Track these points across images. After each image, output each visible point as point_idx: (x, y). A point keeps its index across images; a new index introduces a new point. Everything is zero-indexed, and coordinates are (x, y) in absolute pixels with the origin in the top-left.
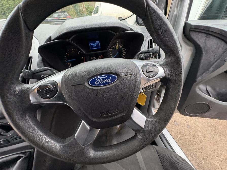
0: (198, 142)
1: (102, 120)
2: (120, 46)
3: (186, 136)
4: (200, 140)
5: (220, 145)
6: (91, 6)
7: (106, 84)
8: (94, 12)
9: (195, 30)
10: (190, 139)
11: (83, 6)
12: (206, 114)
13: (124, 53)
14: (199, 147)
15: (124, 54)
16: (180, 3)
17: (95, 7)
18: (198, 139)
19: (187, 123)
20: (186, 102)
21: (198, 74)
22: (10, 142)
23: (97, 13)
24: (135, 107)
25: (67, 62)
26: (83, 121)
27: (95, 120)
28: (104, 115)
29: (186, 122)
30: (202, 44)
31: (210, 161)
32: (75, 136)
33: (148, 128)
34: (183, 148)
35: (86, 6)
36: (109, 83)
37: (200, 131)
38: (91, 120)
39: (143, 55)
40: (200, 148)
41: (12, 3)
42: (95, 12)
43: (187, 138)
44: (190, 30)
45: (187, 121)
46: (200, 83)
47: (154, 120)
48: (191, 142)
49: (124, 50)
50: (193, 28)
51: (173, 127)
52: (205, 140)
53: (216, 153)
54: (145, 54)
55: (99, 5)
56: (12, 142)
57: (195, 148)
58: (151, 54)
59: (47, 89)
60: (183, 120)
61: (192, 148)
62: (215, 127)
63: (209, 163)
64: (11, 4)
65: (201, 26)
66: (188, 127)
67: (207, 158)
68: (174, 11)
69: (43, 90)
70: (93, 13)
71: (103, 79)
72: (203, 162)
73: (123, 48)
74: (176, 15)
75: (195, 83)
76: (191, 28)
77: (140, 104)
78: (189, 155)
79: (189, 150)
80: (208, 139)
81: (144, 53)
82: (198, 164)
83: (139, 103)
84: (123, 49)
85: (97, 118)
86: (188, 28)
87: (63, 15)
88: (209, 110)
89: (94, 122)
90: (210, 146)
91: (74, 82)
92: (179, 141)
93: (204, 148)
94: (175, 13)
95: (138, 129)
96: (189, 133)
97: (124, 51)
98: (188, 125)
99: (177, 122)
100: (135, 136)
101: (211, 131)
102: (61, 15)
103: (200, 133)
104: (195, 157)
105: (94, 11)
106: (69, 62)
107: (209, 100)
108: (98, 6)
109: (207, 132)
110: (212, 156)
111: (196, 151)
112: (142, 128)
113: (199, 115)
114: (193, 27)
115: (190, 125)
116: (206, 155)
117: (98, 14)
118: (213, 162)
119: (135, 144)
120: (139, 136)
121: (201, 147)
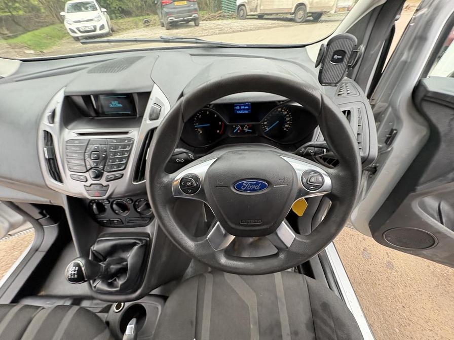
0: (399, 296)
1: (241, 228)
2: (283, 110)
3: (379, 280)
4: (406, 294)
5: (445, 313)
7: (254, 190)
9: (432, 100)
10: (385, 288)
12: (425, 252)
13: (288, 122)
14: (400, 305)
15: (288, 124)
16: (416, 42)
18: (401, 291)
19: (388, 259)
20: (388, 222)
21: (422, 179)
22: (123, 224)
24: (285, 220)
25: (197, 128)
26: (218, 223)
27: (233, 226)
28: (243, 222)
29: (387, 256)
30: (442, 128)
31: (413, 333)
32: (208, 237)
33: (294, 249)
34: (365, 298)
36: (257, 190)
37: (411, 278)
38: (229, 225)
39: (312, 150)
40: (401, 307)
43: (379, 285)
44: (423, 100)
45: (389, 254)
46: (426, 194)
47: (305, 241)
48: (387, 292)
49: (288, 119)
50: (429, 97)
51: (357, 258)
52: (416, 298)
53: (429, 324)
54: (316, 149)
56: (126, 224)
57: (389, 304)
58: (325, 150)
59: (190, 183)
60: (382, 251)
61: (384, 303)
62: (448, 280)
63: (408, 335)
65: (448, 96)
66: (390, 265)
67: (408, 326)
68: (402, 54)
69: (185, 184)
71: (251, 184)
72: (397, 331)
73: (288, 115)
74: (405, 62)
75: (412, 194)
76: (425, 96)
77: (296, 212)
78: (374, 312)
79: (375, 304)
80: (423, 296)
81: (315, 147)
82: (387, 332)
83: (293, 210)
84: (288, 117)
85: (236, 224)
86: (421, 95)
88: (431, 246)
89: (232, 228)
90: (422, 309)
91: (219, 183)
92: (361, 285)
93: (407, 309)
94: (404, 58)
95: (281, 247)
96: (387, 278)
97: (288, 121)
98: (389, 262)
99: (368, 252)
100: (276, 255)
101: (437, 286)
103: (409, 282)
104: (383, 317)
106: (199, 127)
107: (436, 228)
109: (426, 284)
110: (419, 326)
111: (389, 309)
112: (287, 247)
113: (410, 250)
114: (429, 95)
115: (394, 264)
116: (408, 321)
118: (418, 335)
119: (274, 263)
120: (282, 256)
121: (403, 307)
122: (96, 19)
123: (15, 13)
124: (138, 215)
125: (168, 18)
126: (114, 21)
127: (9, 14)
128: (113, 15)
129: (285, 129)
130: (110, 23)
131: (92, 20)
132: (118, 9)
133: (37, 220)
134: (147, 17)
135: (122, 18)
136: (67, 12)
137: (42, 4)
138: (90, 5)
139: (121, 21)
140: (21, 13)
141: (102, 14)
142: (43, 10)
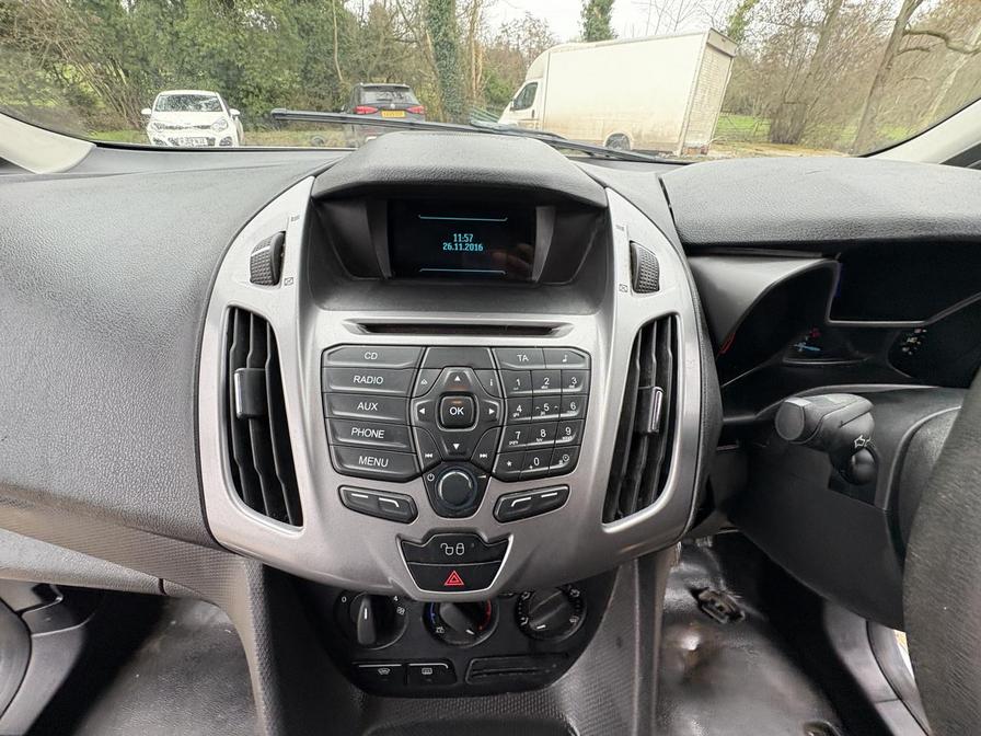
6: (505, 77)
8: (516, 101)
11: (477, 75)
17: (523, 86)
22: (456, 680)
23: (526, 106)
35: (486, 76)
41: (227, 38)
42: (520, 103)
55: (541, 77)
64: (222, 42)
70: (511, 104)
87: (397, 101)
102: (389, 98)
105: (515, 97)
108: (536, 84)
117: (529, 110)
122: (216, 126)
123: (36, 103)
124: (522, 643)
125: (366, 137)
126: (252, 134)
127: (25, 103)
128: (250, 125)
129: (904, 349)
130: (242, 136)
131: (208, 127)
132: (263, 116)
133: (20, 613)
134: (320, 133)
135: (266, 130)
136: (156, 110)
137: (102, 92)
138: (207, 101)
139: (266, 135)
140: (51, 104)
141: (229, 120)
142: (101, 104)
